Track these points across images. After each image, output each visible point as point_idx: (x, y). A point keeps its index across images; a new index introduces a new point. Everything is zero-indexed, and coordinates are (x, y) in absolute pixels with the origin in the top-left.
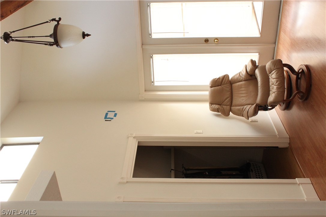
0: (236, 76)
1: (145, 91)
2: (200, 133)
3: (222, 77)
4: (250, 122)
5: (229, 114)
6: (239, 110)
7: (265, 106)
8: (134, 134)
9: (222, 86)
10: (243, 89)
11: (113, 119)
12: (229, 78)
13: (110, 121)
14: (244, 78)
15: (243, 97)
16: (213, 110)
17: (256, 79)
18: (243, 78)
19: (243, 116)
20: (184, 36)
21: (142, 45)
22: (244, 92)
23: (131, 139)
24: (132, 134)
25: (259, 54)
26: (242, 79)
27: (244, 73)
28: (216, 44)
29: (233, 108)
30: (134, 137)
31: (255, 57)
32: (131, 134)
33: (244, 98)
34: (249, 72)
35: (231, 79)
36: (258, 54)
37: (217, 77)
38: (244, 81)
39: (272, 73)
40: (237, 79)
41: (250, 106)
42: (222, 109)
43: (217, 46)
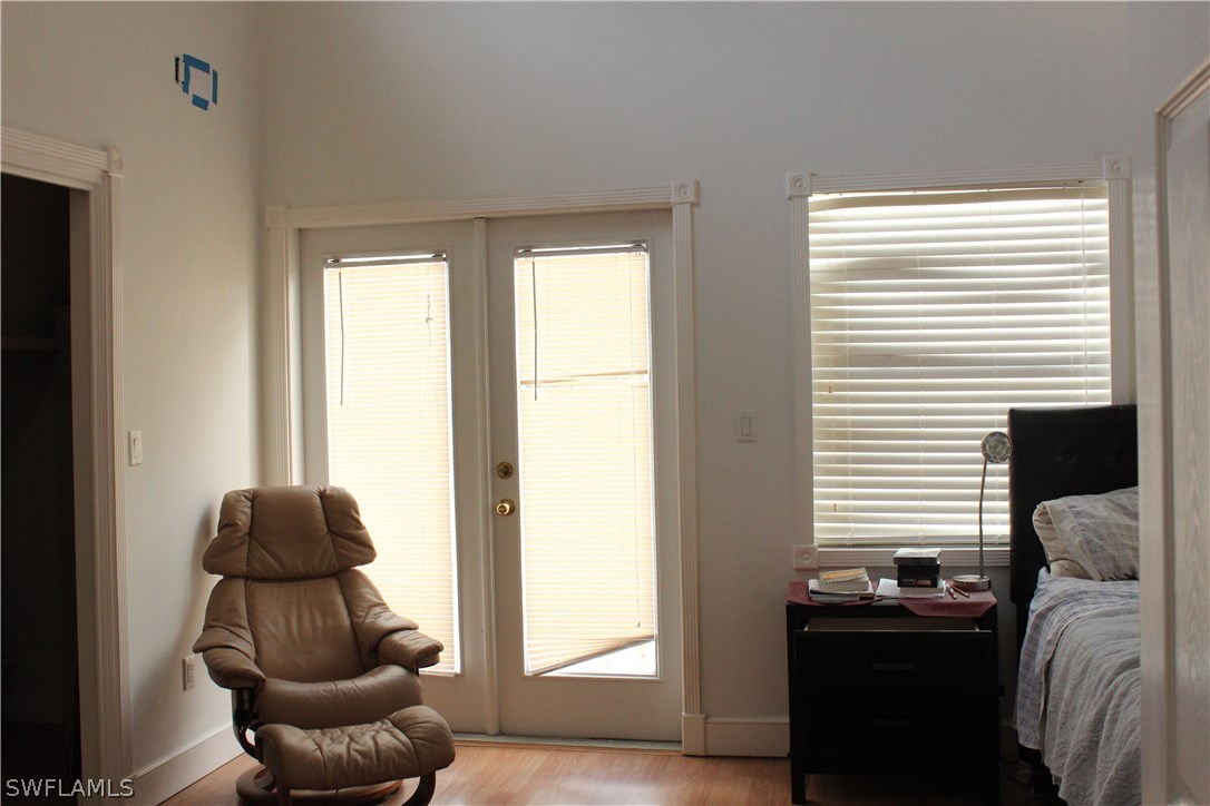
0: (368, 590)
1: (300, 230)
2: (130, 453)
3: (366, 535)
4: (184, 661)
5: (212, 572)
6: (233, 610)
7: (256, 716)
8: (121, 176)
9: (328, 536)
10: (319, 623)
11: (186, 90)
12: (363, 563)
13: (177, 79)
14: (363, 622)
15: (288, 621)
16: (229, 506)
17: (363, 670)
18: (365, 617)
19: (207, 627)
20: (522, 383)
21: (488, 220)
22: (307, 624)
23: (99, 160)
24: (120, 168)
25: (456, 675)
26: (359, 617)
27: (385, 622)
28: (494, 508)
29: (240, 585)
30: (106, 175)
31: (449, 663)
32: (120, 161)
33: (282, 628)
34: (392, 642)
35: (358, 573)
36: (457, 670)
37: (364, 518)
38: (353, 624)
39: (397, 731)
40: (361, 597)
41: (253, 655)
42: (235, 543)
43: (487, 511)
